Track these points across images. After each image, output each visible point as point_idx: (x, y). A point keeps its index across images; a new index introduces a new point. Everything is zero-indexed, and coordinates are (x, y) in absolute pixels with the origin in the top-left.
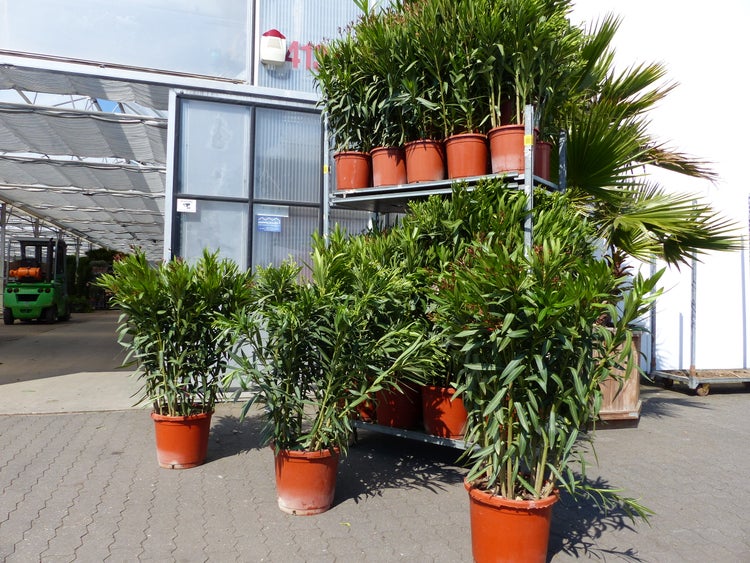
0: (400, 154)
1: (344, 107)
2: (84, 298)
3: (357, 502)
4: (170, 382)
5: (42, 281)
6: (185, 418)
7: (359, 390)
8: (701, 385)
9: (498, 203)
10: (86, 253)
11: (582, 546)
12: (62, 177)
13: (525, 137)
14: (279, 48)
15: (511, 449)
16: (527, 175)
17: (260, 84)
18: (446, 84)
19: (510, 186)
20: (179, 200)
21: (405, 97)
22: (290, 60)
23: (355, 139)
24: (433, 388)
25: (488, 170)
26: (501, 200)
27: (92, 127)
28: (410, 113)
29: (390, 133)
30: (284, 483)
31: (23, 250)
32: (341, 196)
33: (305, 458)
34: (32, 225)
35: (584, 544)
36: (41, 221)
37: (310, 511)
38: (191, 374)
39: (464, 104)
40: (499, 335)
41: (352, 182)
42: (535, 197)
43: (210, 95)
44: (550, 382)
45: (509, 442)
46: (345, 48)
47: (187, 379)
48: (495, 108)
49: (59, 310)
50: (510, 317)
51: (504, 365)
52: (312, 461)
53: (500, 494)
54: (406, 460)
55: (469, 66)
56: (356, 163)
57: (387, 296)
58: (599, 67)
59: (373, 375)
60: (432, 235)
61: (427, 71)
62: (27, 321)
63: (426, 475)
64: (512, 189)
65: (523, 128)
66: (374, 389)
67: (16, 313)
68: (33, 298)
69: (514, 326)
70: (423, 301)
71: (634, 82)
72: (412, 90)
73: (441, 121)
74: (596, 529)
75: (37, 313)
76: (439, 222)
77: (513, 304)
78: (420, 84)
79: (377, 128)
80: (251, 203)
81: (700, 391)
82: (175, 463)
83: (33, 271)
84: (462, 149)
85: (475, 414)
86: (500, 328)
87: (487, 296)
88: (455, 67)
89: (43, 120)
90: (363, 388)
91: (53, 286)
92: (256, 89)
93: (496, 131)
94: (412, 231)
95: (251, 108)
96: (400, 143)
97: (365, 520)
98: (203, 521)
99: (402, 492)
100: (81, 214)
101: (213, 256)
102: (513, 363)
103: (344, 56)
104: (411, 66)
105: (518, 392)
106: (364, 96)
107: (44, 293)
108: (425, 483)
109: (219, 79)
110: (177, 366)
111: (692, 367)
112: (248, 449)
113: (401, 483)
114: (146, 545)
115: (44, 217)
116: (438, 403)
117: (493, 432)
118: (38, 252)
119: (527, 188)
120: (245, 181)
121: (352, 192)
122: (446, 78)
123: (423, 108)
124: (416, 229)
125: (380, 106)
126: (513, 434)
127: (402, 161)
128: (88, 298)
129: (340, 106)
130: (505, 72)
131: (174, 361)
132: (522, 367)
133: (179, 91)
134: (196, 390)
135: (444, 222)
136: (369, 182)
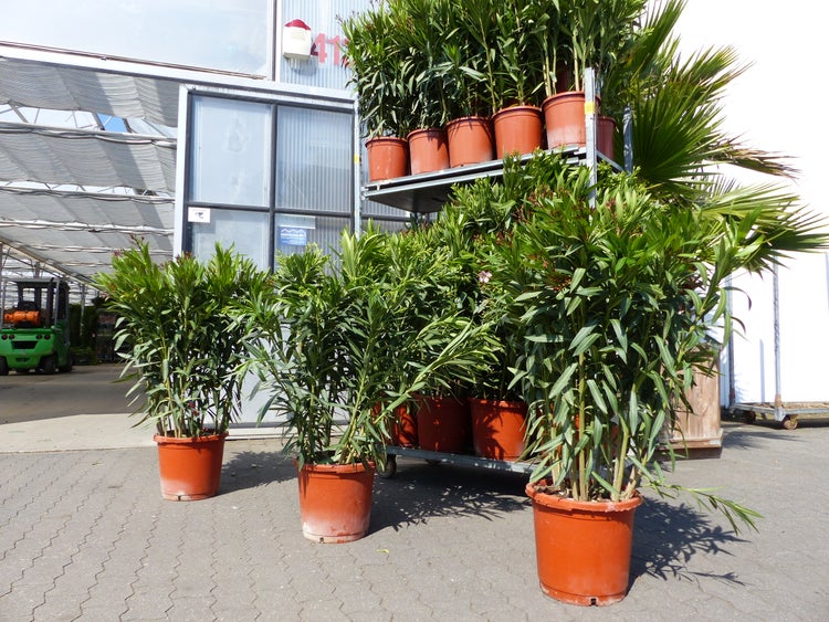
0: (442, 136)
1: (375, 86)
2: (89, 349)
3: (397, 530)
4: (176, 396)
5: (42, 327)
6: (194, 439)
7: (397, 390)
8: (788, 417)
9: (556, 181)
10: (93, 301)
11: (670, 569)
12: (64, 211)
13: (586, 104)
14: (304, 39)
15: (584, 439)
16: (590, 149)
17: (282, 80)
18: (493, 51)
19: (570, 161)
20: (190, 209)
21: (446, 67)
22: (316, 54)
23: (390, 123)
24: (484, 402)
25: (544, 146)
26: (560, 178)
27: (98, 149)
28: (452, 87)
29: (430, 113)
30: (309, 504)
31: (20, 293)
32: (374, 188)
33: (334, 473)
34: (32, 270)
35: (672, 567)
36: (42, 265)
37: (341, 538)
38: (200, 387)
39: (515, 72)
40: (567, 295)
41: (387, 172)
42: (598, 172)
43: (226, 91)
44: (631, 351)
45: (581, 430)
46: (378, 20)
47: (195, 393)
48: (550, 75)
49: (60, 359)
50: (580, 272)
51: (573, 335)
52: (343, 476)
53: (571, 496)
54: (454, 490)
55: (519, 29)
56: (390, 151)
57: (429, 281)
58: (663, 55)
59: (414, 372)
60: (480, 221)
61: (471, 38)
62: (23, 372)
63: (478, 504)
64: (572, 165)
65: (583, 95)
66: (415, 387)
67: (11, 362)
68: (31, 345)
69: (584, 283)
70: (470, 299)
71: (703, 68)
72: (454, 57)
73: (489, 94)
74: (685, 553)
75: (36, 362)
76: (488, 207)
77: (584, 257)
78: (463, 52)
79: (414, 108)
80: (273, 212)
81: (787, 423)
82: (181, 493)
83: (31, 315)
84: (514, 125)
85: (538, 404)
86: (568, 287)
87: (551, 248)
88: (503, 31)
89: (42, 142)
90: (403, 386)
91: (53, 332)
92: (277, 85)
93: (551, 100)
94: (456, 218)
95: (272, 106)
96: (442, 122)
97: (406, 547)
98: (212, 550)
99: (450, 519)
100: (86, 256)
101: (227, 251)
102: (585, 331)
103: (376, 28)
104: (452, 33)
105: (591, 368)
106: (399, 72)
107: (43, 340)
108: (477, 511)
109: (236, 74)
110: (184, 377)
111: (778, 396)
112: (268, 481)
113: (448, 512)
114: (142, 573)
115: (45, 260)
116: (490, 420)
117: (562, 418)
118: (38, 295)
119: (590, 162)
120: (266, 189)
121: (386, 182)
122: (493, 45)
123: (468, 79)
124: (461, 216)
125: (418, 80)
126: (585, 422)
127: (443, 145)
128: (93, 349)
129: (372, 84)
130: (561, 34)
131: (181, 371)
132: (596, 335)
133: (191, 87)
134: (206, 406)
135: (493, 204)
136: (407, 171)
